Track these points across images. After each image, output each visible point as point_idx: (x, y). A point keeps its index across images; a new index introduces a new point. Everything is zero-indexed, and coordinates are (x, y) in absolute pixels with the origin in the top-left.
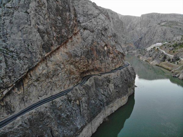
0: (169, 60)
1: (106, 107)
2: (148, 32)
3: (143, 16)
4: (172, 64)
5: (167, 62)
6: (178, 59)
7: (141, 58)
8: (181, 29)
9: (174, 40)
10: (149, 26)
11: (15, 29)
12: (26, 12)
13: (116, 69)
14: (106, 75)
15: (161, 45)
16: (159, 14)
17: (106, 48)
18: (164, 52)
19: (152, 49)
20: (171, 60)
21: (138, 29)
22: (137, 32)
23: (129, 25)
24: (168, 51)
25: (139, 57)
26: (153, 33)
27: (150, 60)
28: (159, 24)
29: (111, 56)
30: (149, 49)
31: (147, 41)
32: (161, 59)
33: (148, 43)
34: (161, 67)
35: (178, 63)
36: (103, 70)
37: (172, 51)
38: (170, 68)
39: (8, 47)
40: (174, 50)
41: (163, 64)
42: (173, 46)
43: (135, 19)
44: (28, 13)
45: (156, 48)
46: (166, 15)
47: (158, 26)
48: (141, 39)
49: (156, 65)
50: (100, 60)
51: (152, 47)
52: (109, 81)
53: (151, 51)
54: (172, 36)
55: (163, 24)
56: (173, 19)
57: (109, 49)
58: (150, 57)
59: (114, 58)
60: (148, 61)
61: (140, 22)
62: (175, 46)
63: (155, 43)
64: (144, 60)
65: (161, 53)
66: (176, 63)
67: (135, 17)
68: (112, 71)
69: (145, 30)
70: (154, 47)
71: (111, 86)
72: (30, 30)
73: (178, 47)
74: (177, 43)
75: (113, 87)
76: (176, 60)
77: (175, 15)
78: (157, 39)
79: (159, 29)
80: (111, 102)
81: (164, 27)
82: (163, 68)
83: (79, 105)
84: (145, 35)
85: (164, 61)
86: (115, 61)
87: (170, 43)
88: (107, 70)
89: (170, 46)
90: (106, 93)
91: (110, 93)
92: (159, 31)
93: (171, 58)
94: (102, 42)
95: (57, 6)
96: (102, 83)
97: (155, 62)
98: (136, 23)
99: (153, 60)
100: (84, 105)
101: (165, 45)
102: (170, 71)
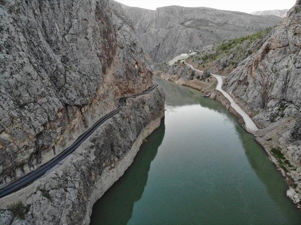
0: (198, 77)
1: (144, 129)
2: (167, 36)
3: (159, 10)
4: (202, 82)
5: (195, 79)
6: (209, 76)
7: (162, 76)
8: (212, 32)
9: (203, 50)
10: (168, 26)
11: (81, 55)
12: (86, 38)
13: (146, 90)
14: (140, 97)
15: (187, 58)
16: (182, 8)
17: (136, 67)
18: (192, 67)
19: (176, 63)
20: (201, 78)
21: (153, 30)
22: (151, 35)
23: (138, 24)
24: (196, 65)
25: (159, 75)
26: (175, 38)
27: (174, 79)
28: (182, 24)
29: (142, 75)
30: (171, 63)
31: (167, 50)
32: (188, 76)
33: (169, 54)
34: (188, 86)
35: (208, 80)
36: (136, 91)
37: (202, 66)
38: (199, 87)
39: (80, 71)
40: (203, 64)
41: (192, 83)
42: (203, 58)
43: (148, 14)
44: (88, 39)
45: (182, 61)
46: (191, 10)
47: (182, 27)
48: (158, 47)
49: (183, 85)
50: (133, 81)
51: (176, 59)
52: (144, 103)
53: (176, 66)
54: (201, 43)
55: (188, 23)
56: (202, 16)
57: (140, 68)
58: (175, 74)
59: (144, 78)
60: (173, 80)
61: (156, 20)
62: (205, 58)
63: (179, 54)
64: (167, 79)
65: (189, 68)
66: (206, 80)
67: (147, 11)
68: (144, 93)
69: (163, 33)
70: (179, 61)
71: (147, 108)
72: (92, 56)
73: (208, 60)
74: (208, 55)
75: (148, 108)
76: (207, 77)
77: (204, 10)
78: (181, 46)
79: (183, 32)
80: (147, 123)
81: (189, 29)
82: (192, 87)
83: (129, 123)
84: (164, 40)
85: (192, 79)
86: (146, 81)
87: (198, 55)
88: (140, 92)
89: (199, 59)
90: (142, 115)
91: (146, 115)
92: (183, 35)
93: (201, 75)
94: (132, 59)
95: (104, 28)
96: (138, 105)
97: (180, 82)
98: (148, 20)
99: (179, 78)
100: (133, 122)
101: (192, 57)
102: (200, 90)
